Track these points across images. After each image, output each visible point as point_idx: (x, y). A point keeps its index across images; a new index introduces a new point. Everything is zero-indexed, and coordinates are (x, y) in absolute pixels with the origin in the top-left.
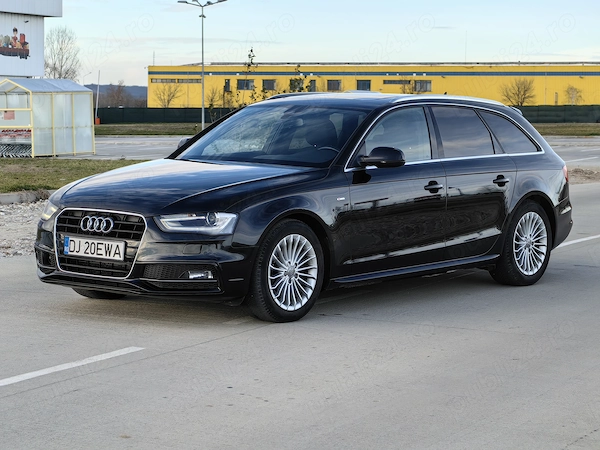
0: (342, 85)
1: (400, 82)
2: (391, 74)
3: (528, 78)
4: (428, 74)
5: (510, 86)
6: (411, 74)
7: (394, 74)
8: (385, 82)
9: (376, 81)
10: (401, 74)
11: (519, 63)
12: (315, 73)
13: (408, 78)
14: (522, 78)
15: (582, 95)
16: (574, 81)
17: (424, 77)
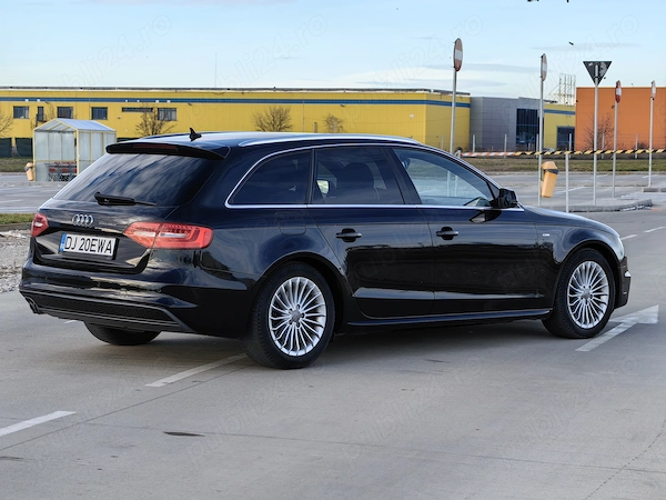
0: (74, 113)
1: (140, 110)
2: (130, 100)
3: (285, 106)
4: (173, 100)
5: (264, 115)
6: (154, 100)
7: (134, 100)
8: (123, 110)
9: (114, 109)
10: (142, 100)
11: (275, 89)
12: (42, 99)
13: (150, 105)
14: (278, 106)
15: (344, 125)
16: (335, 110)
17: (169, 104)
